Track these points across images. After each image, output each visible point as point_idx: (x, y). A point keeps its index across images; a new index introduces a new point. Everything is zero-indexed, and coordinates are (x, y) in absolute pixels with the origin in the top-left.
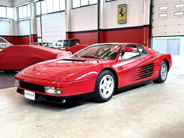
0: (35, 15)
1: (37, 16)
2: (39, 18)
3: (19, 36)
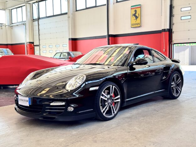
0: (32, 19)
1: (34, 20)
3: (12, 45)
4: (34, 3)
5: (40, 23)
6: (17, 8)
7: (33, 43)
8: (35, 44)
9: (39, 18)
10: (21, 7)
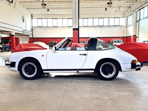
1: (137, 21)
2: (138, 23)
3: (126, 37)
4: (138, 11)
5: (140, 23)
6: (130, 15)
7: (136, 36)
8: (137, 36)
9: (140, 20)
10: (132, 14)
